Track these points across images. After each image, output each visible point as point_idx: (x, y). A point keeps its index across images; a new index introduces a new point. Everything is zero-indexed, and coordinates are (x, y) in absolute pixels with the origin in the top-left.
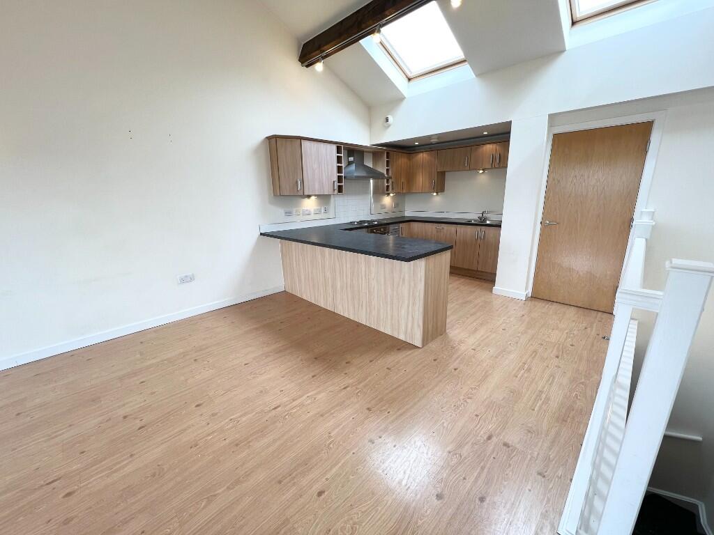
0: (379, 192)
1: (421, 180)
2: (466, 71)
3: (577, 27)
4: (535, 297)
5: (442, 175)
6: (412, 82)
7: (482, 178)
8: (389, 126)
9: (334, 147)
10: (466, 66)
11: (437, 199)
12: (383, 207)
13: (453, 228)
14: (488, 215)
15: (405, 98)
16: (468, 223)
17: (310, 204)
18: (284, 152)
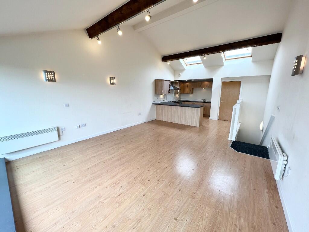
0: (176, 93)
1: (187, 90)
2: (202, 66)
3: (226, 61)
4: (219, 119)
5: (193, 89)
6: (187, 66)
7: (204, 90)
8: (180, 76)
9: (169, 82)
10: (202, 64)
11: (191, 95)
12: (176, 97)
13: (197, 103)
14: (206, 100)
15: (185, 70)
16: (201, 102)
17: (162, 96)
18: (160, 83)
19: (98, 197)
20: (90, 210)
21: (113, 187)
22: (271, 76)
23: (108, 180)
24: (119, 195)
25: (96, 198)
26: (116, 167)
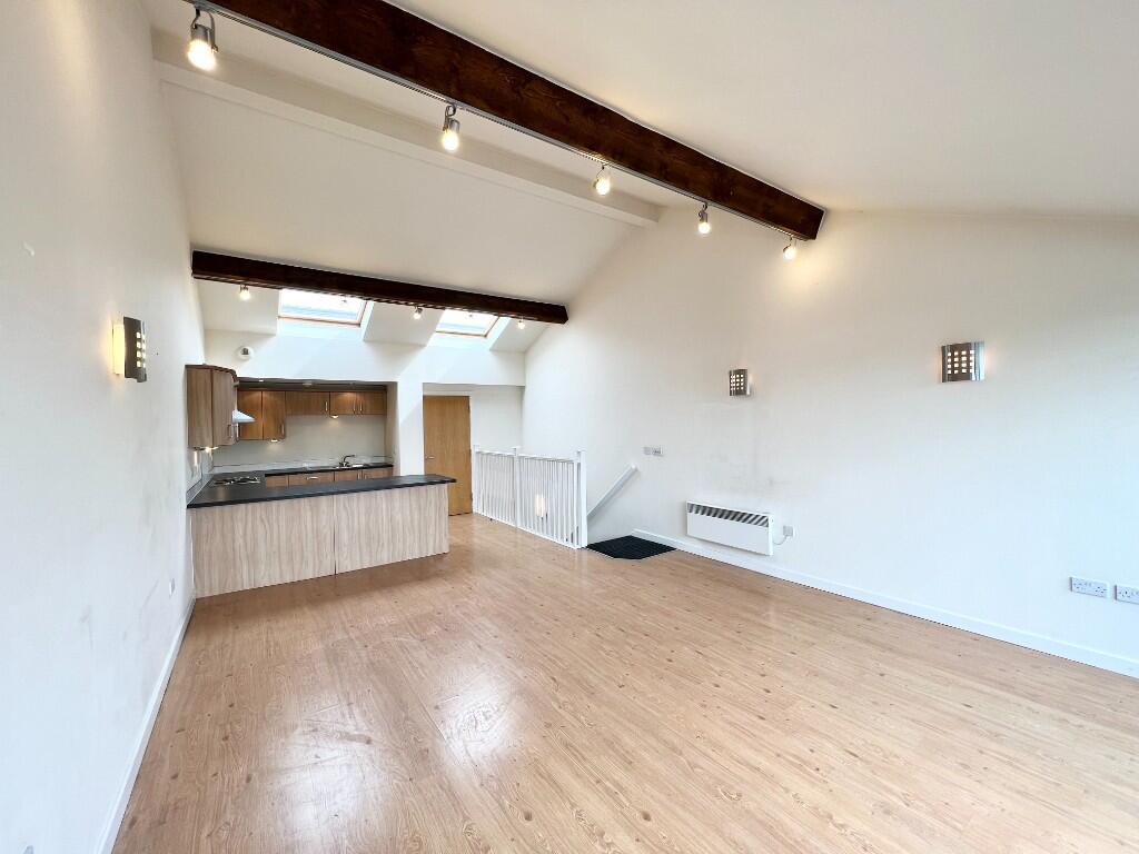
1: (261, 422)
13: (329, 475)
14: (350, 460)
15: (274, 334)
19: (887, 812)
20: (955, 828)
21: (821, 771)
22: (527, 390)
23: (787, 790)
24: (855, 756)
25: (895, 819)
26: (693, 766)
